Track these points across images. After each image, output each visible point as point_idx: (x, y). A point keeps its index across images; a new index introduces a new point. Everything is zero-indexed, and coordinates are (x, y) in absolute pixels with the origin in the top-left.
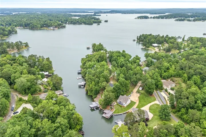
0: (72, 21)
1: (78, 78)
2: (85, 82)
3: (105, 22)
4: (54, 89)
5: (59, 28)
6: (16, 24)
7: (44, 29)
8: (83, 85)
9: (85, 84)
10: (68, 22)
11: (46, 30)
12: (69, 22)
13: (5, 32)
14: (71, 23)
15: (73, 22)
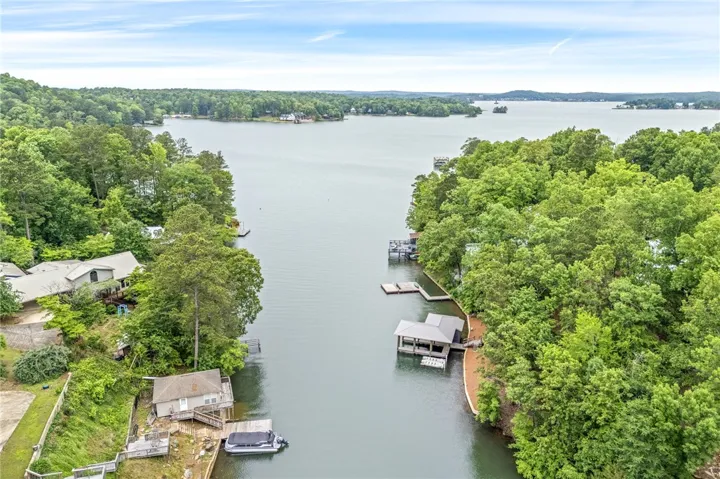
0: (369, 106)
1: (391, 288)
2: (456, 323)
3: (494, 112)
4: (152, 354)
5: (317, 120)
6: (170, 103)
7: (264, 121)
8: (438, 348)
9: (459, 337)
10: (353, 109)
11: (272, 122)
12: (357, 108)
13: (114, 113)
14: (365, 113)
15: (371, 107)
